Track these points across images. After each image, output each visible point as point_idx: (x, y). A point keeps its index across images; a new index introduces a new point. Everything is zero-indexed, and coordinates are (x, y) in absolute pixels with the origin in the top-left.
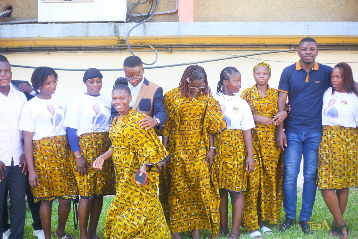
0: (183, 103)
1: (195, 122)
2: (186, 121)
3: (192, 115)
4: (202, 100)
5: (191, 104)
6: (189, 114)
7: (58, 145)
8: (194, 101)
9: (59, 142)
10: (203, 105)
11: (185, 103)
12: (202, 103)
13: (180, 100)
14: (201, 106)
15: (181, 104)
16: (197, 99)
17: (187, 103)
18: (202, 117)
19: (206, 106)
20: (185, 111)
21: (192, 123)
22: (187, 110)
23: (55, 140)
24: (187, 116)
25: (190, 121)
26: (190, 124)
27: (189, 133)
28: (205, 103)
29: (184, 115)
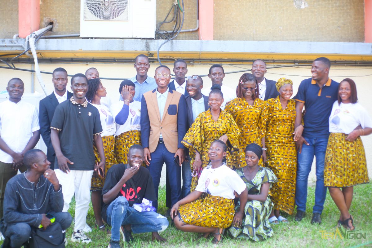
0: (242, 109)
1: (252, 126)
2: (244, 124)
3: (250, 120)
4: (257, 108)
5: (248, 110)
6: (247, 119)
7: (111, 143)
8: (251, 107)
9: (112, 140)
10: (258, 111)
11: (244, 109)
12: (257, 109)
13: (239, 107)
14: (257, 112)
15: (240, 110)
16: (253, 106)
17: (245, 109)
18: (256, 121)
19: (260, 112)
20: (243, 116)
21: (249, 126)
22: (245, 115)
23: (109, 139)
24: (245, 121)
25: (248, 124)
26: (247, 127)
27: (247, 135)
28: (259, 110)
29: (243, 119)
